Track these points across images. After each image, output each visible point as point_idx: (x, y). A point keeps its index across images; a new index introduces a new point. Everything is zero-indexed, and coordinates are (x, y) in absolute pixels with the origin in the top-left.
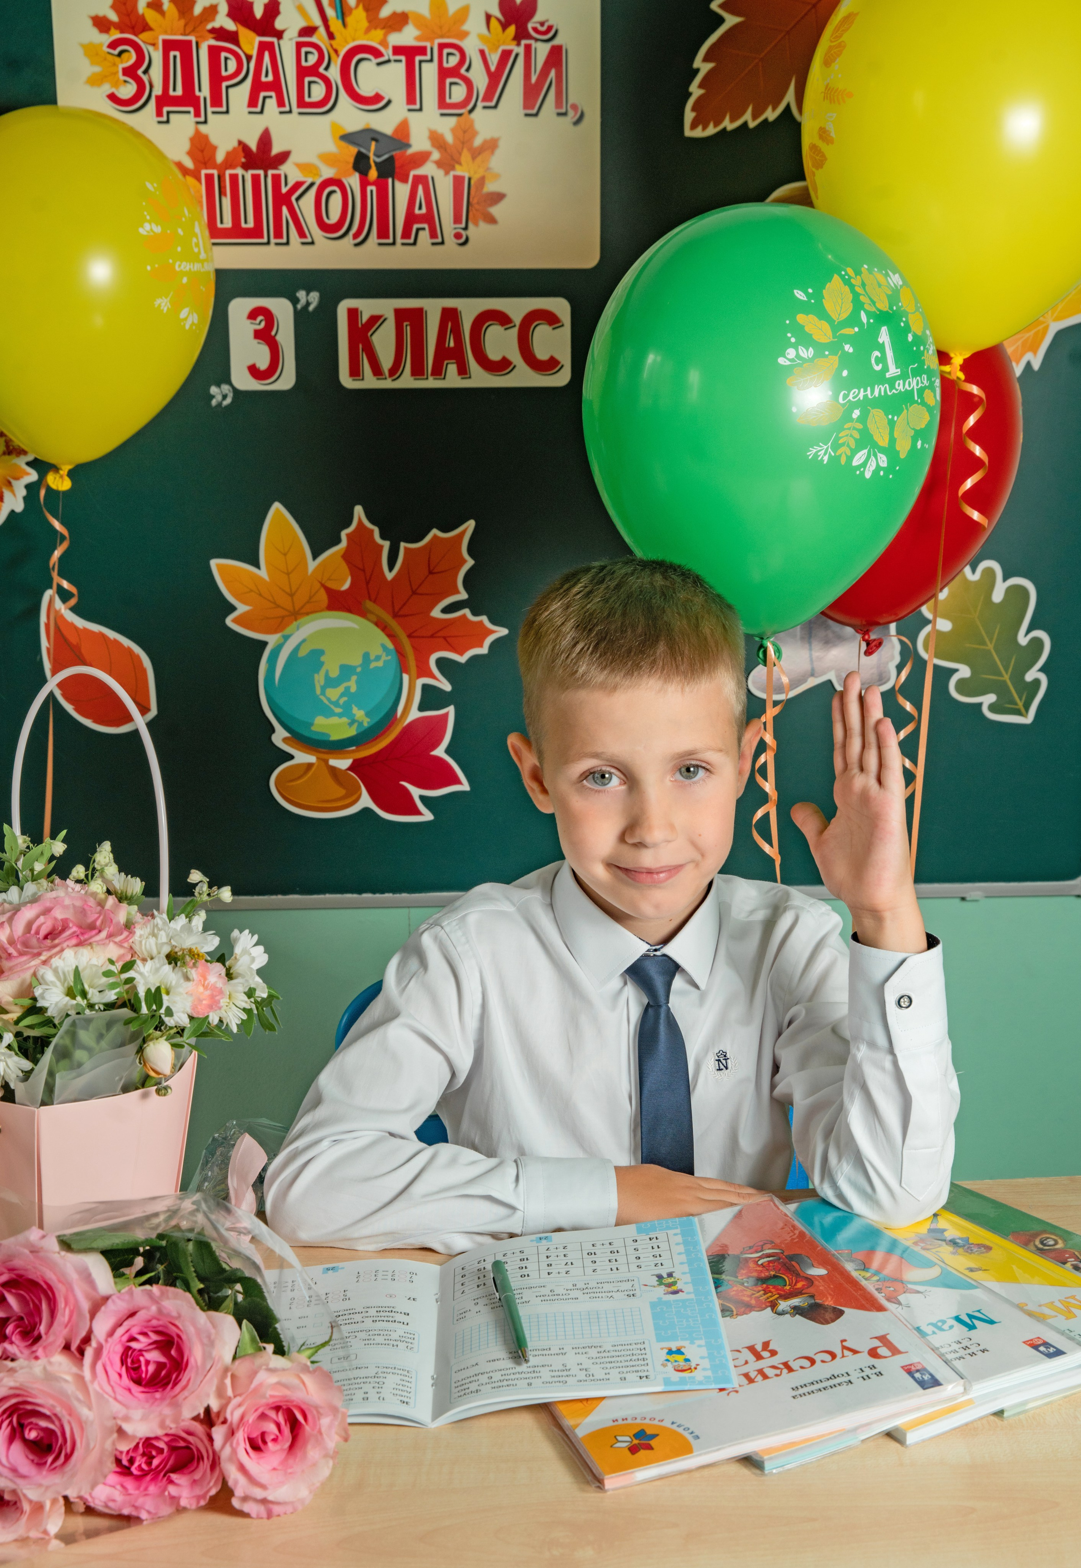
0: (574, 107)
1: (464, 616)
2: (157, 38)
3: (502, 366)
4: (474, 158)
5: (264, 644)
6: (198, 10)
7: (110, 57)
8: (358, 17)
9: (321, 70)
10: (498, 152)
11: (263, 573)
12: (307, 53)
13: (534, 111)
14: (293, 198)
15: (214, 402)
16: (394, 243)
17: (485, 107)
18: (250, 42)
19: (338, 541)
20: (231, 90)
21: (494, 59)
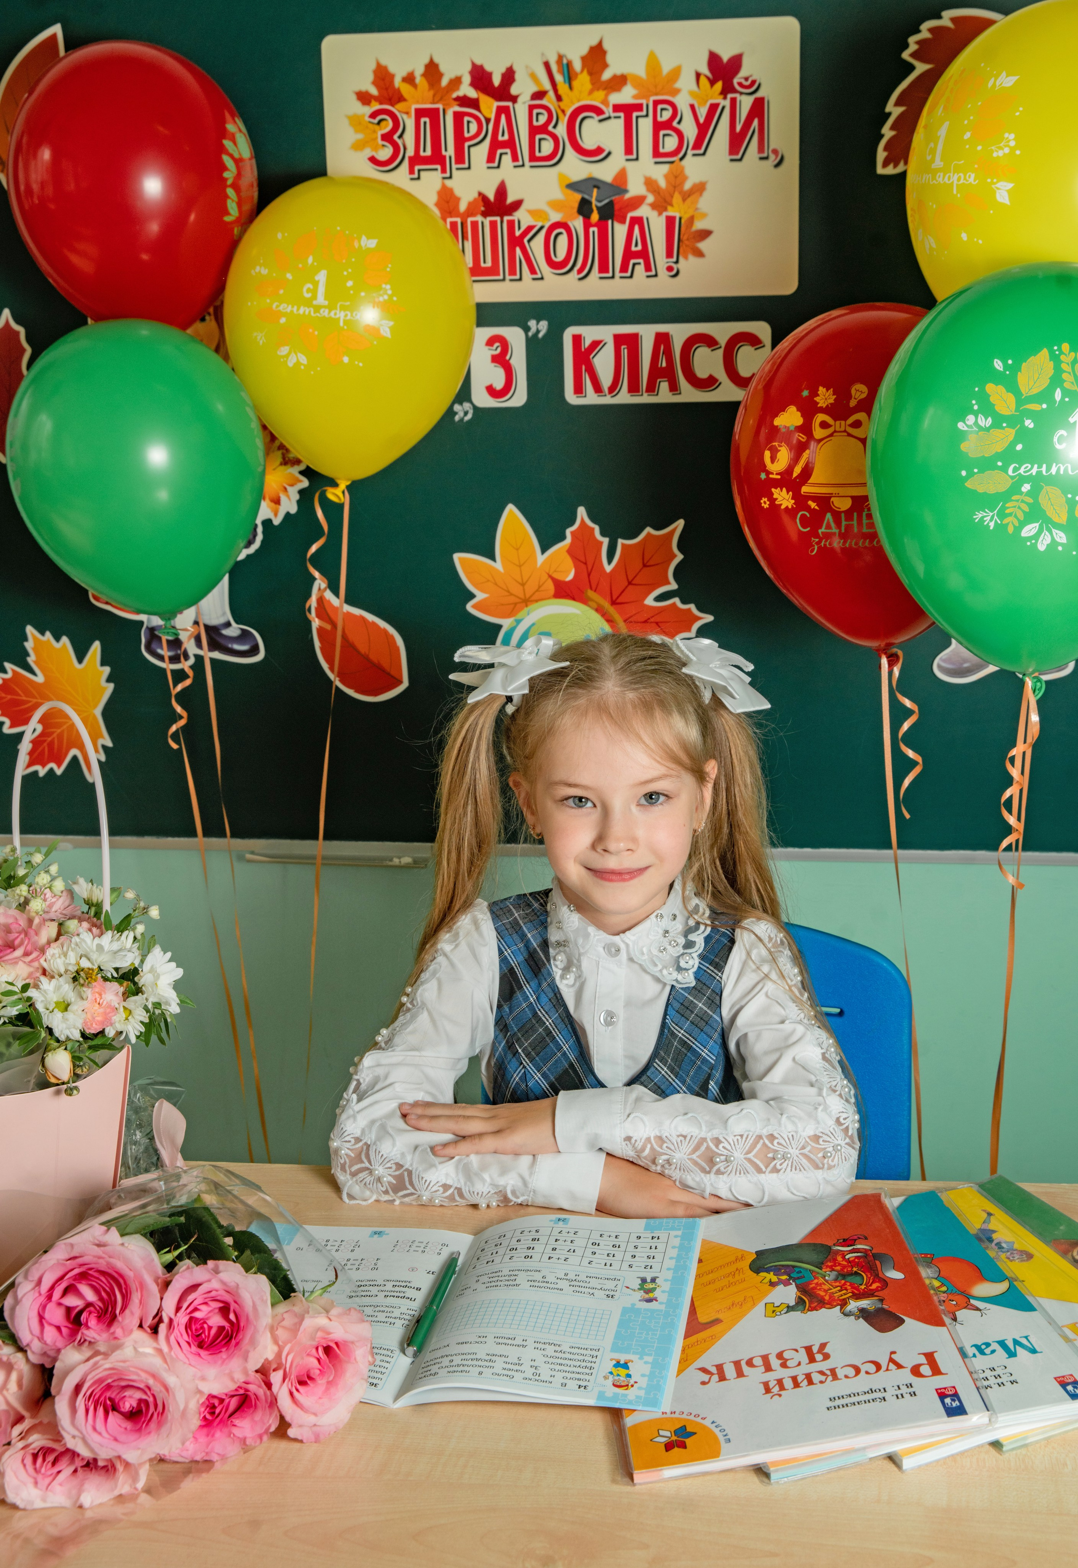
0: (775, 152)
1: (674, 604)
2: (410, 108)
3: (710, 383)
4: (684, 200)
5: (499, 627)
6: (444, 82)
7: (370, 126)
8: (583, 81)
9: (550, 128)
10: (706, 194)
11: (498, 565)
12: (538, 114)
13: (739, 157)
14: (526, 240)
15: (457, 418)
16: (613, 277)
17: (694, 155)
18: (489, 106)
19: (563, 538)
20: (472, 149)
21: (702, 113)
